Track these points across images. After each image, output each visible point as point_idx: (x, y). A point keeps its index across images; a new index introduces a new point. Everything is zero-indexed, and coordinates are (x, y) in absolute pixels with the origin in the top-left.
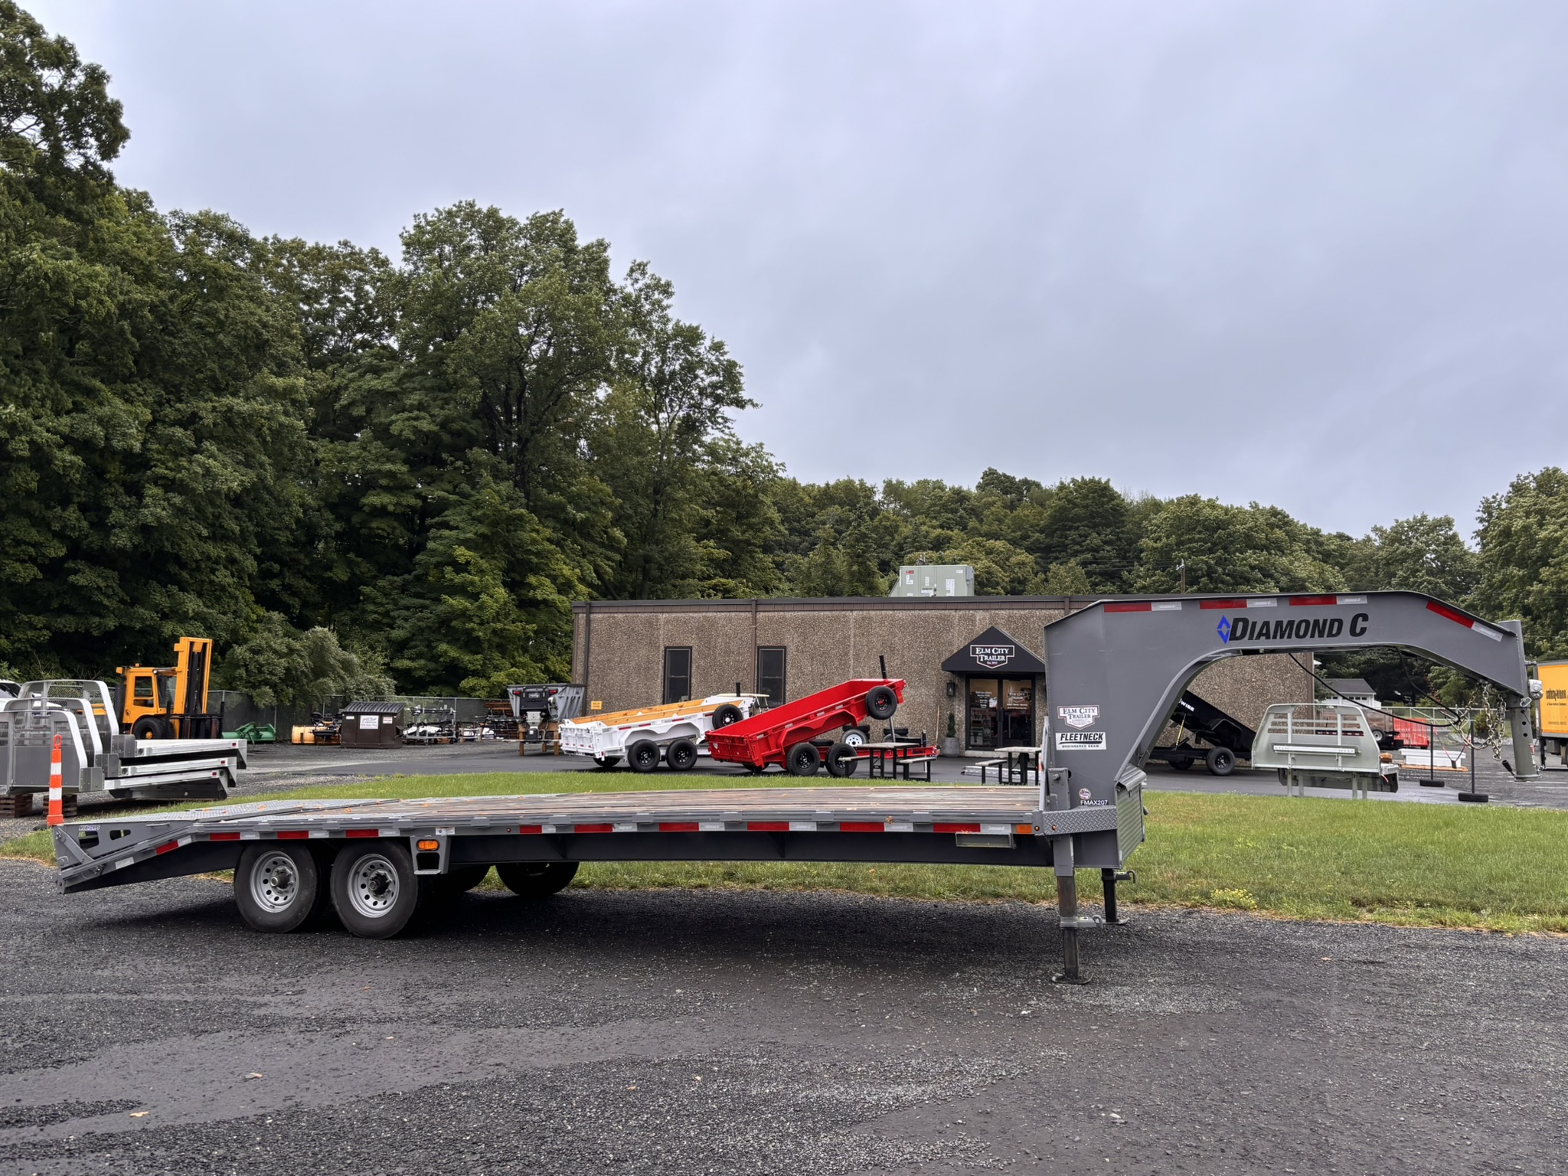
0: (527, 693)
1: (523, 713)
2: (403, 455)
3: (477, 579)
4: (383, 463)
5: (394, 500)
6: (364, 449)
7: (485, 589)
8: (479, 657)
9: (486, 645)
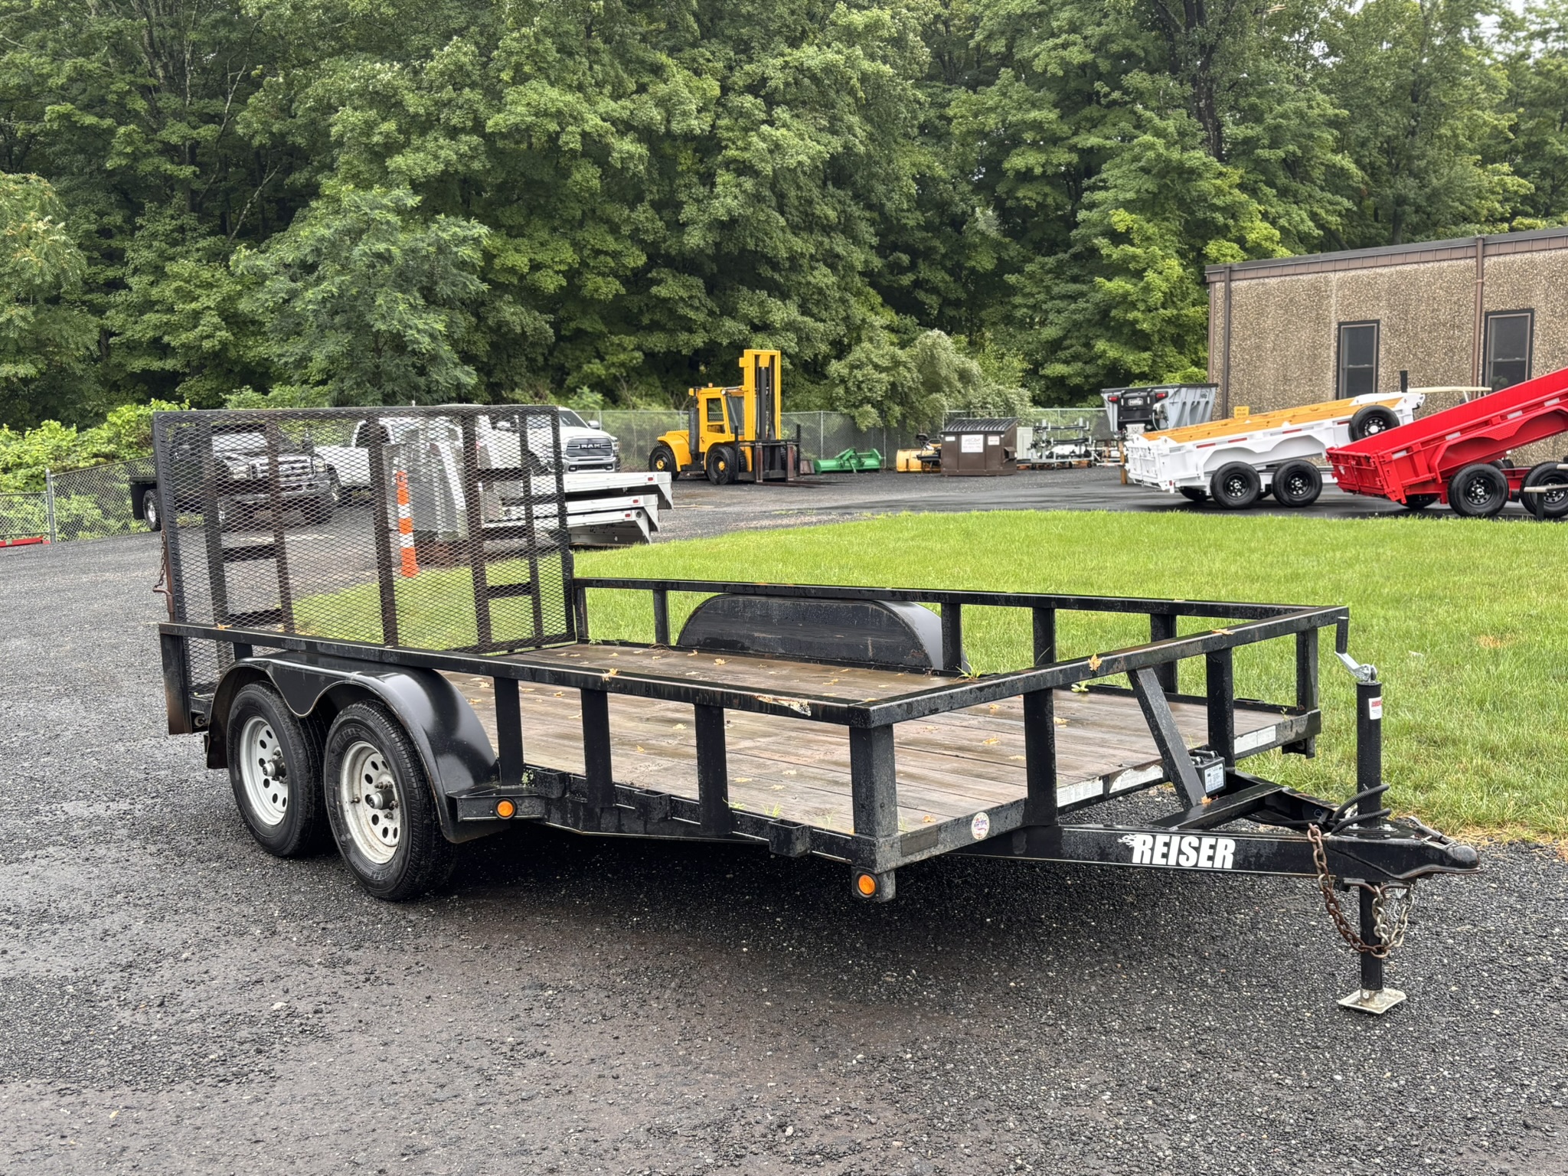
0: (1126, 400)
1: (1122, 426)
2: (1052, 97)
3: (1139, 251)
4: (1028, 111)
5: (1042, 158)
6: (1004, 94)
7: (1151, 263)
8: (1146, 355)
9: (1156, 338)
